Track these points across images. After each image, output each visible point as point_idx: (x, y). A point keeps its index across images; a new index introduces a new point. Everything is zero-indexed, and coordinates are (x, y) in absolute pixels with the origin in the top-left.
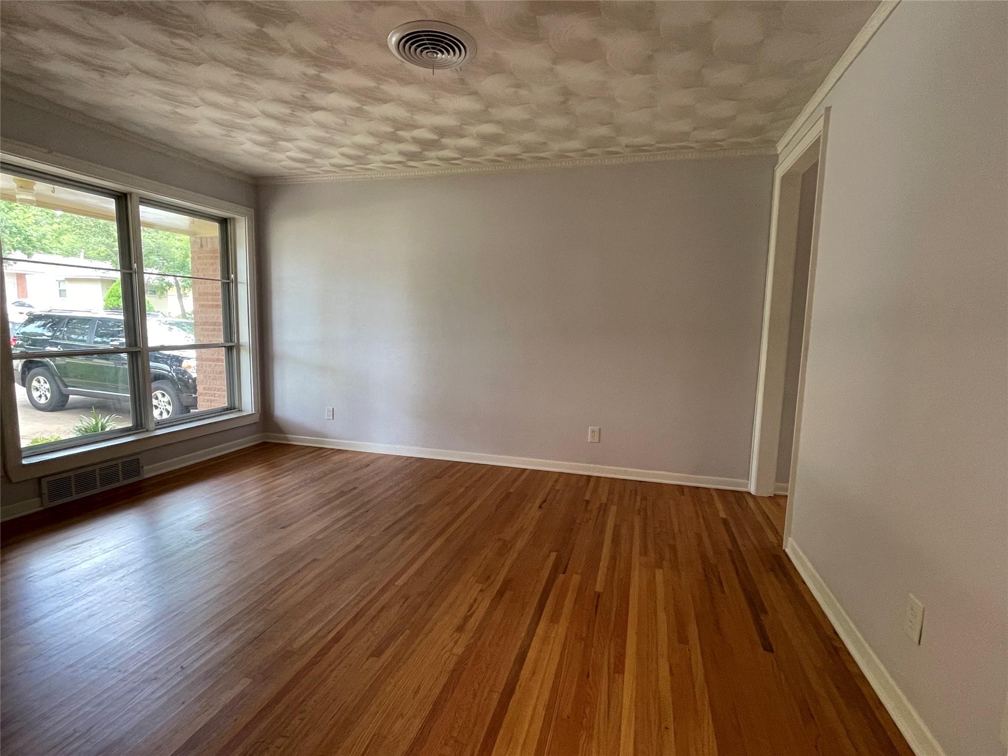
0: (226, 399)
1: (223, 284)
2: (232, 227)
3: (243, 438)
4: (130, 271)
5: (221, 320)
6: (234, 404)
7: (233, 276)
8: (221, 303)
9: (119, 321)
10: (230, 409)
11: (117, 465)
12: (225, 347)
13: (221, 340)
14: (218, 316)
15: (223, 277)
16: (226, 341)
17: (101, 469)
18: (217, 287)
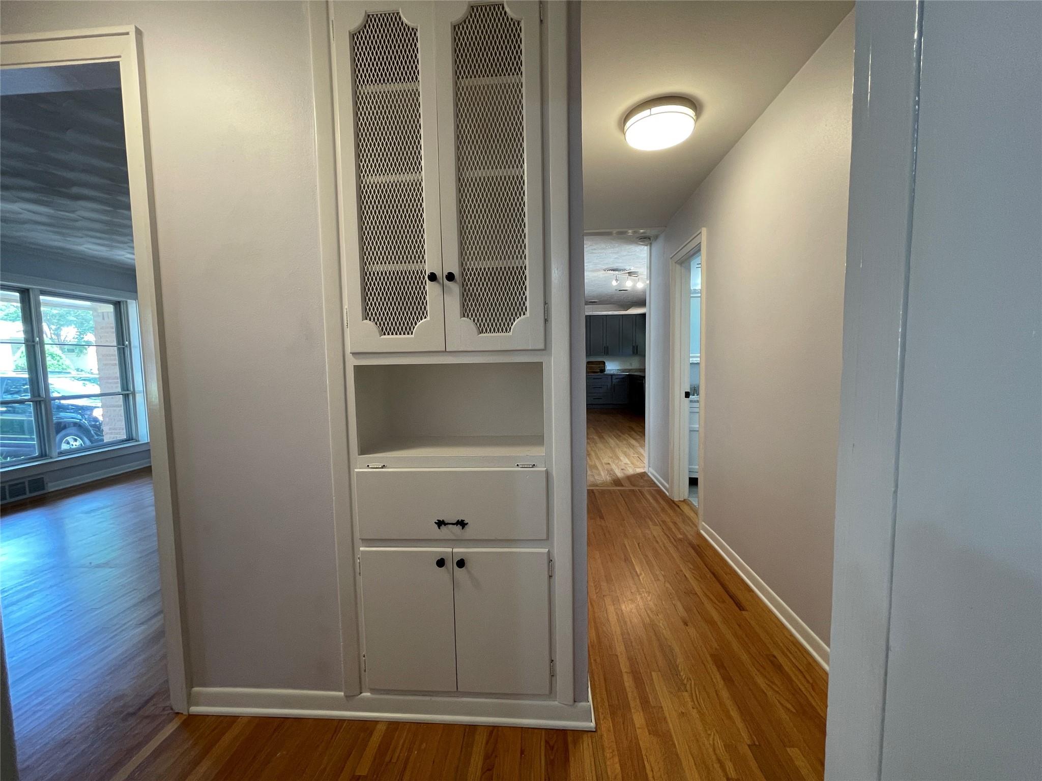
0: (125, 431)
1: (119, 349)
2: (125, 305)
3: (143, 459)
4: (33, 343)
5: (118, 374)
6: (132, 435)
7: (127, 343)
8: (118, 362)
9: (24, 379)
10: (130, 439)
11: (24, 483)
12: (122, 394)
13: (119, 390)
14: (116, 371)
15: (118, 343)
16: (123, 389)
17: (10, 486)
18: (114, 351)
